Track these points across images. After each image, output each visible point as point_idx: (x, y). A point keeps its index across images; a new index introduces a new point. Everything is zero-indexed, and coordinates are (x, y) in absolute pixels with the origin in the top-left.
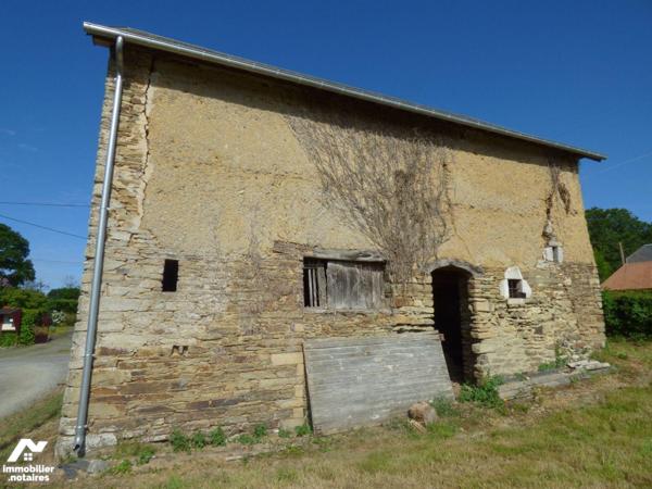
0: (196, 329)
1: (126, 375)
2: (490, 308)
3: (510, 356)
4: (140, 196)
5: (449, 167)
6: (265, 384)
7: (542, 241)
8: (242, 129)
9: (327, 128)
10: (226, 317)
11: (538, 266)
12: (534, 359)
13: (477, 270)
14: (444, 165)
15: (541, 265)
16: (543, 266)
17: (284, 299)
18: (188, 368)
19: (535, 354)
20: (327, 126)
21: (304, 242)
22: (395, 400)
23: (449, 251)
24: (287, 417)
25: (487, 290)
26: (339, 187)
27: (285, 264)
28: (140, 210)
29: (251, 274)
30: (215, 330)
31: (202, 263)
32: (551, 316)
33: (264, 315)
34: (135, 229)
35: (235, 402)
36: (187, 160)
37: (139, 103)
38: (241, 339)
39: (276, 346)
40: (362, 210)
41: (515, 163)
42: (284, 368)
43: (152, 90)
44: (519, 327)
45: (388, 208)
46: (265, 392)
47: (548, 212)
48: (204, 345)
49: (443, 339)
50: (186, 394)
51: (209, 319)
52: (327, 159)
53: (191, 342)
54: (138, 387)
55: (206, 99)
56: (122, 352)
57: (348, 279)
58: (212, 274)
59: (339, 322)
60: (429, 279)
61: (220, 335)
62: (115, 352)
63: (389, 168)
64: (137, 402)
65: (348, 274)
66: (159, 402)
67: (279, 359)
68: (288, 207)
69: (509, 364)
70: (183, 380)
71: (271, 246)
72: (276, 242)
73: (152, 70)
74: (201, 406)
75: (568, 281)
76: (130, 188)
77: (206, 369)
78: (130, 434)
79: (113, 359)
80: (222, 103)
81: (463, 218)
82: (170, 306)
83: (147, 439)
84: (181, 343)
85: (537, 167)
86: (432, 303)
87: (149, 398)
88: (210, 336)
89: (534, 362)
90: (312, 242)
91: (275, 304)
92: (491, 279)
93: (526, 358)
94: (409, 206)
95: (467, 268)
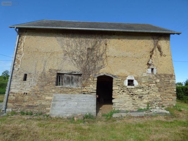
0: (29, 89)
1: (14, 98)
2: (119, 89)
3: (125, 104)
4: (21, 61)
5: (107, 45)
6: (43, 103)
7: (147, 66)
8: (44, 42)
9: (67, 39)
10: (36, 87)
11: (143, 75)
12: (136, 107)
13: (115, 76)
14: (106, 45)
15: (145, 75)
16: (146, 75)
17: (50, 83)
18: (27, 98)
19: (137, 105)
20: (67, 38)
21: (57, 69)
22: (75, 112)
23: (104, 71)
24: (48, 112)
25: (118, 83)
26: (69, 54)
27: (52, 75)
28: (20, 64)
29: (43, 77)
30: (33, 90)
31: (32, 75)
32: (147, 93)
33: (45, 87)
34: (19, 68)
35: (36, 107)
36: (31, 51)
37: (22, 40)
38: (39, 92)
39: (47, 94)
40: (75, 60)
41: (136, 40)
42: (48, 100)
43: (25, 37)
44: (131, 96)
45: (84, 59)
46: (43, 105)
47: (151, 56)
48: (31, 93)
49: (98, 97)
50: (26, 103)
51: (32, 87)
52: (66, 47)
53: (28, 92)
54: (16, 101)
55: (36, 37)
56: (14, 93)
57: (71, 79)
58: (33, 77)
59: (65, 90)
60: (96, 79)
61: (34, 91)
62: (13, 93)
63: (86, 48)
64: (16, 104)
65: (71, 77)
66: (20, 104)
67: (47, 98)
68: (54, 60)
69: (124, 107)
70: (25, 100)
71: (48, 70)
72: (50, 69)
73: (26, 32)
74: (29, 106)
75: (158, 81)
76: (19, 59)
77: (30, 98)
78: (14, 110)
79: (13, 94)
80: (40, 37)
81: (111, 60)
82: (24, 84)
83: (17, 111)
84: (26, 92)
85: (147, 41)
86: (96, 86)
87: (18, 103)
88: (32, 91)
89: (137, 107)
90: (59, 69)
91: (48, 85)
92: (121, 79)
93: (133, 106)
94: (91, 58)
95: (111, 76)
